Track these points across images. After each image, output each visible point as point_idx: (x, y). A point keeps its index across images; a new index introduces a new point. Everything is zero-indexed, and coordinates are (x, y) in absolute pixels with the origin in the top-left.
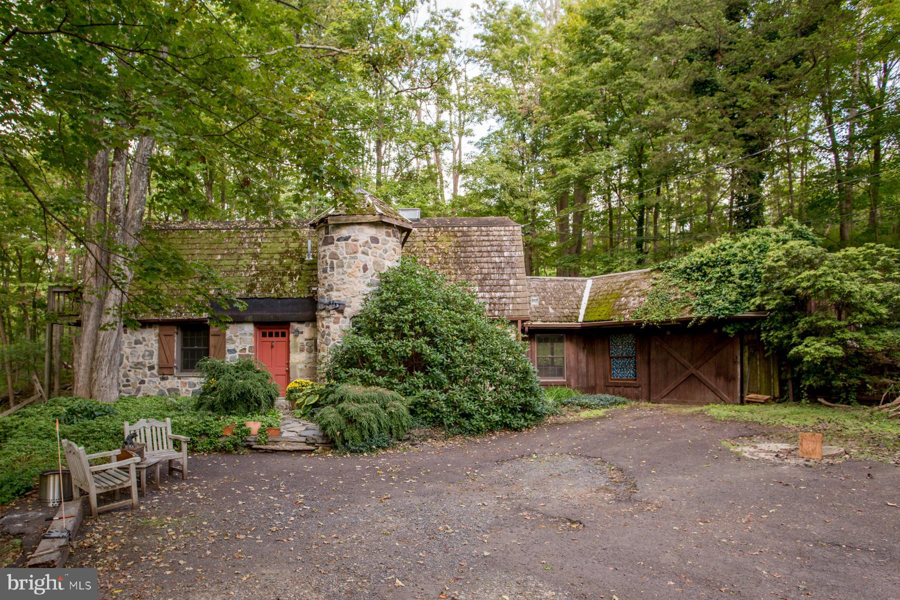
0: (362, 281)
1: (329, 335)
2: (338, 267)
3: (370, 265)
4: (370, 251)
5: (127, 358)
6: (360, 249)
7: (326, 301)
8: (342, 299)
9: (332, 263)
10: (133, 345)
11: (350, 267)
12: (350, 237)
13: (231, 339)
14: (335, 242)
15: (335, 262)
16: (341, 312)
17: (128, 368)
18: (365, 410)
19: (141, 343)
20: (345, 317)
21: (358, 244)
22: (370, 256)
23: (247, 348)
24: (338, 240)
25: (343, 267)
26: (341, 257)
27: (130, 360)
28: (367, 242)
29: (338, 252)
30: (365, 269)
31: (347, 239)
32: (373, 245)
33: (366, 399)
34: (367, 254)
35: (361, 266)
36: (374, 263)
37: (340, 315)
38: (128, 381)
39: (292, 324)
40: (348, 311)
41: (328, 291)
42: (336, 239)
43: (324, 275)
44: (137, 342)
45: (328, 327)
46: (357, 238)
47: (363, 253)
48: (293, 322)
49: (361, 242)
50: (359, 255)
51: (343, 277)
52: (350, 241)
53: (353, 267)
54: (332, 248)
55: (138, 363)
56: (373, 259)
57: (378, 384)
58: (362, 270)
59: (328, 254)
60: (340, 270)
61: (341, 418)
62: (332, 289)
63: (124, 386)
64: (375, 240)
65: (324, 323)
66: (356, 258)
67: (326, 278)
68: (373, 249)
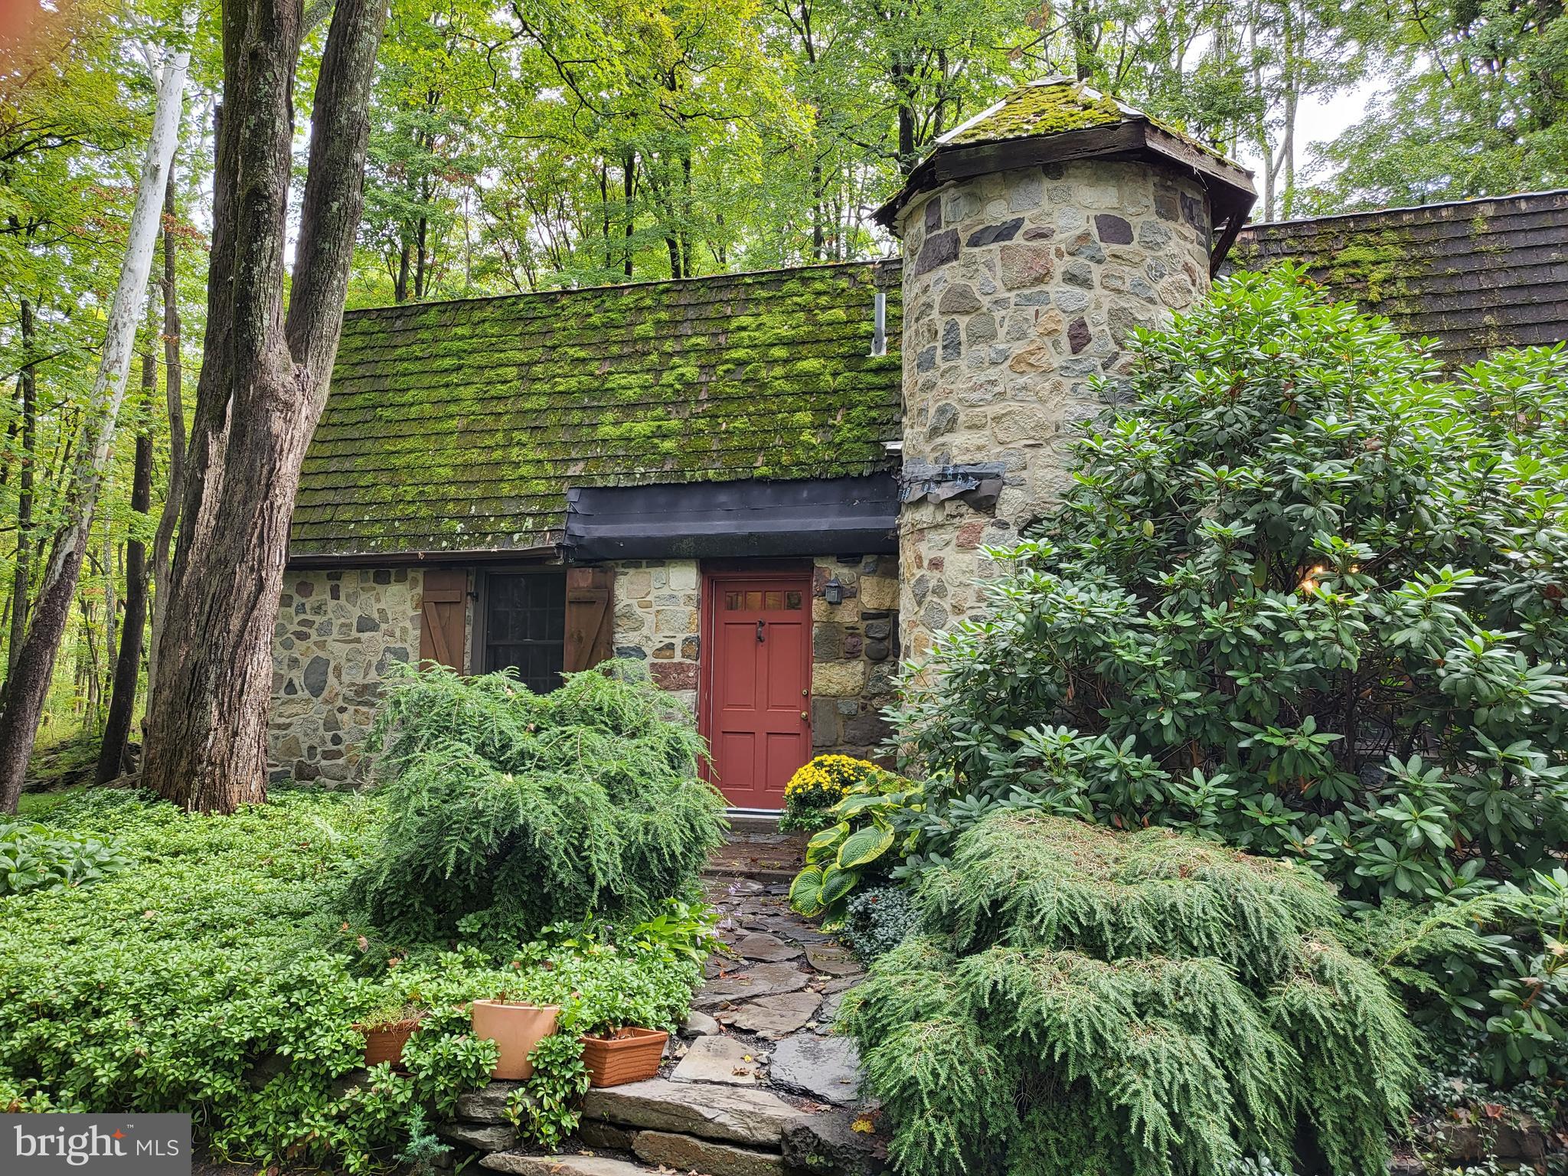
0: (1068, 384)
1: (940, 591)
2: (975, 338)
3: (1098, 325)
4: (1096, 273)
5: (338, 670)
6: (1059, 267)
7: (932, 470)
8: (990, 458)
9: (952, 328)
10: (354, 634)
11: (1022, 336)
12: (1017, 224)
13: (628, 616)
14: (964, 250)
15: (963, 321)
16: (985, 505)
17: (340, 703)
18: (1147, 1005)
19: (375, 627)
20: (1004, 525)
21: (1050, 245)
22: (1098, 290)
23: (678, 642)
24: (974, 242)
25: (994, 336)
26: (986, 302)
27: (346, 679)
28: (1085, 237)
29: (974, 286)
30: (1079, 338)
31: (1005, 232)
32: (1108, 249)
33: (1144, 929)
34: (1086, 284)
35: (1064, 328)
36: (1115, 315)
37: (982, 520)
38: (337, 740)
39: (819, 563)
40: (1012, 502)
41: (935, 432)
42: (964, 238)
43: (923, 377)
44: (366, 625)
45: (936, 564)
46: (1045, 225)
47: (1071, 278)
48: (824, 554)
49: (1062, 238)
50: (1055, 288)
51: (993, 373)
52: (1018, 239)
53: (1032, 333)
54: (950, 274)
55: (365, 687)
56: (1108, 301)
57: (1184, 816)
58: (1065, 343)
59: (936, 296)
60: (984, 351)
61: (983, 1054)
62: (952, 425)
63: (327, 755)
64: (1115, 229)
65: (923, 548)
66: (1043, 299)
67: (929, 386)
68: (1114, 267)
